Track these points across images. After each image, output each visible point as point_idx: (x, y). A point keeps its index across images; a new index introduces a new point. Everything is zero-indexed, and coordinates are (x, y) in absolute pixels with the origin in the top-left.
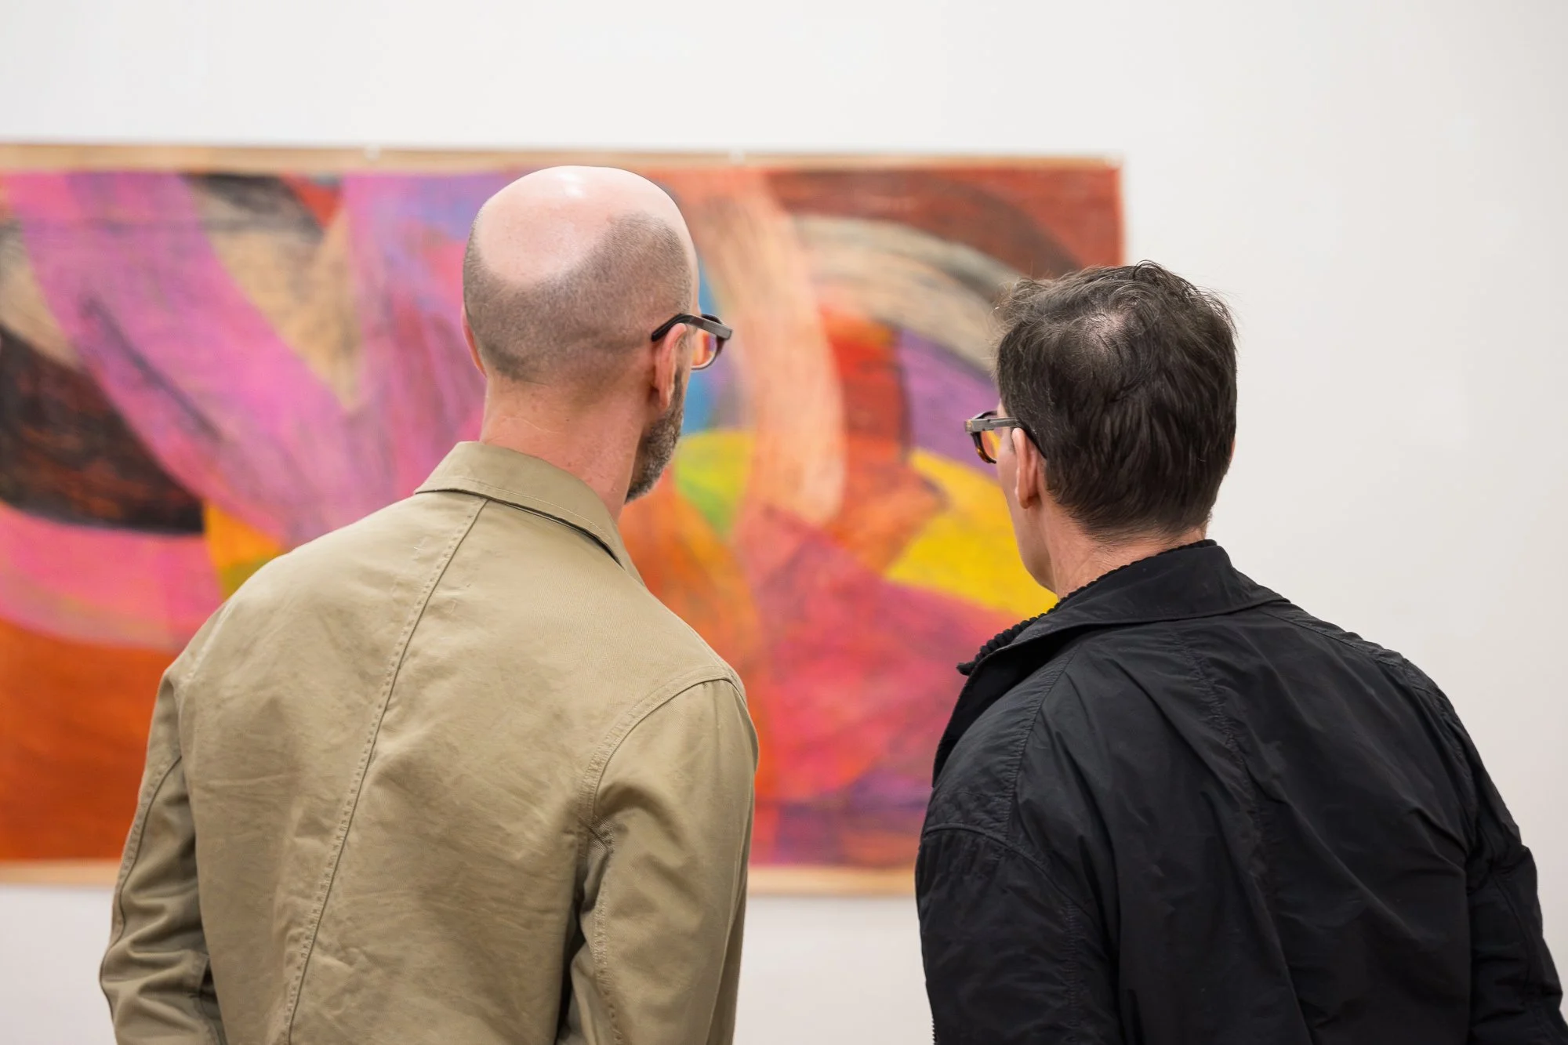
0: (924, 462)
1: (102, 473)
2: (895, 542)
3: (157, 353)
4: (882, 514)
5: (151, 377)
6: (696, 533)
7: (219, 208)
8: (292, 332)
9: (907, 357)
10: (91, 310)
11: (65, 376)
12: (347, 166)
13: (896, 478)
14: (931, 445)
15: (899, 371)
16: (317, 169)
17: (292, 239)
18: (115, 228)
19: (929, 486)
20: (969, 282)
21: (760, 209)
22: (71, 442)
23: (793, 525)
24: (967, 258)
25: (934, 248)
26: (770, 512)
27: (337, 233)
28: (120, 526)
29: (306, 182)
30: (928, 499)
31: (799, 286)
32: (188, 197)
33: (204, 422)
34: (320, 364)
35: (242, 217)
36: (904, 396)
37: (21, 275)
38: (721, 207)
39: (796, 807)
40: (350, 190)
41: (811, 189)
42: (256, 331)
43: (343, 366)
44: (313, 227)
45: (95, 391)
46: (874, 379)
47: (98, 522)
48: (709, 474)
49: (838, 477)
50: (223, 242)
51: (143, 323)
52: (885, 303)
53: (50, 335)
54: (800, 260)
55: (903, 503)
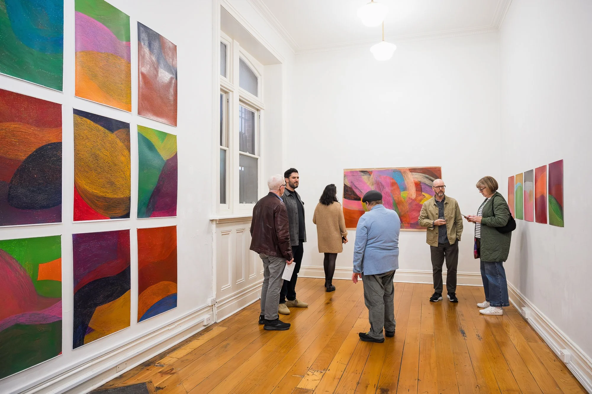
0: (423, 193)
1: (352, 196)
2: (421, 200)
3: (357, 186)
4: (419, 198)
5: (356, 188)
6: (403, 200)
7: (362, 174)
8: (368, 184)
9: (422, 184)
10: (352, 182)
11: (350, 188)
12: (373, 170)
13: (421, 195)
14: (424, 192)
16: (371, 170)
17: (368, 176)
18: (354, 176)
19: (423, 195)
20: (427, 178)
21: (408, 172)
22: (350, 193)
23: (411, 199)
25: (424, 175)
26: (409, 198)
27: (372, 175)
28: (353, 200)
29: (369, 171)
30: (424, 197)
31: (412, 179)
32: (359, 172)
33: (361, 191)
34: (370, 186)
35: (364, 174)
36: (421, 188)
37: (346, 180)
38: (405, 172)
39: (412, 223)
40: (373, 172)
41: (413, 170)
42: (365, 183)
43: (372, 186)
44: (370, 175)
45: (352, 189)
46: (419, 186)
47: (352, 199)
48: (404, 195)
49: (415, 195)
50: (362, 176)
51: (356, 184)
52: (419, 180)
53: (349, 184)
54: (412, 176)
55: (421, 197)
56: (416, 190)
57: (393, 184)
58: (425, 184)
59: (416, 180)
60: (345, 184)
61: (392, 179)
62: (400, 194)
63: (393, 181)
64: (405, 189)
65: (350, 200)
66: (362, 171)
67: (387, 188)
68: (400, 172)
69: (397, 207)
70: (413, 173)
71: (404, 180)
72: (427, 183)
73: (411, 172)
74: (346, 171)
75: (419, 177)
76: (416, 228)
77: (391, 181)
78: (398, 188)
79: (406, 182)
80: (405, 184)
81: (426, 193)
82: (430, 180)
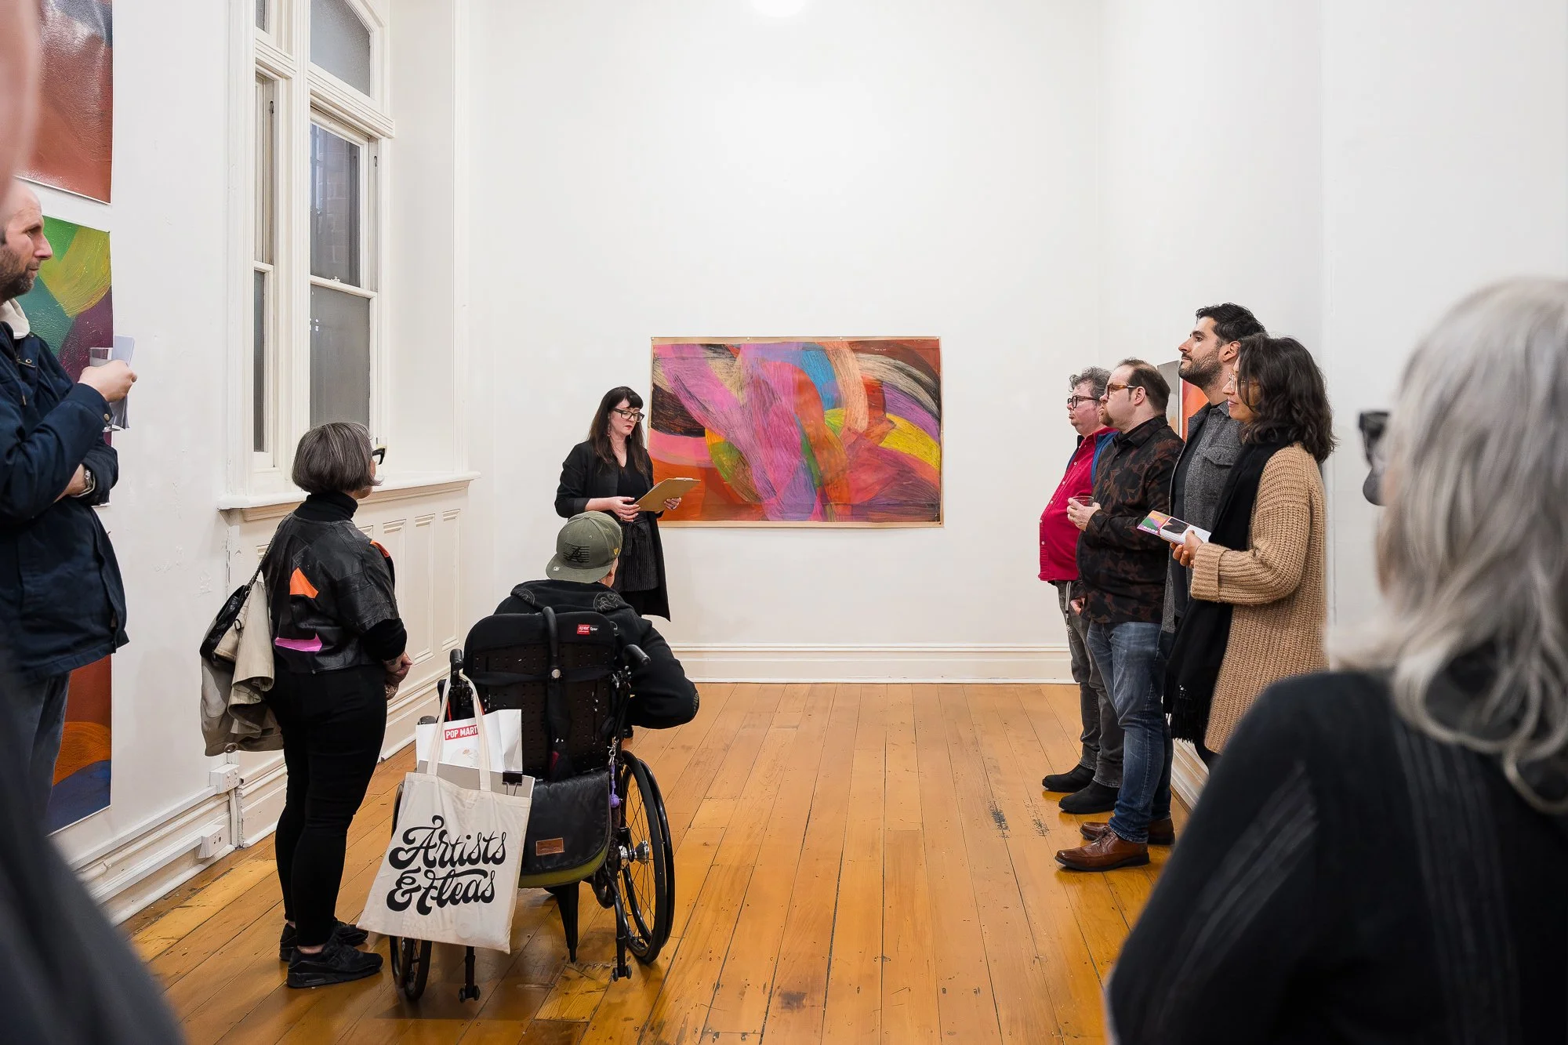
0: (889, 416)
1: (679, 421)
2: (882, 437)
3: (692, 390)
4: (878, 430)
5: (692, 397)
6: (831, 435)
7: (710, 353)
8: (727, 385)
9: (884, 388)
10: (677, 379)
11: (670, 396)
12: (744, 342)
13: (882, 420)
14: (891, 412)
15: (883, 392)
16: (734, 343)
17: (728, 361)
18: (683, 359)
19: (891, 422)
20: (901, 370)
21: (847, 351)
22: (672, 413)
23: (855, 433)
24: (900, 363)
25: (892, 361)
26: (849, 429)
27: (739, 359)
28: (682, 434)
29: (733, 346)
30: (890, 425)
31: (855, 372)
32: (702, 350)
33: (705, 408)
34: (734, 392)
35: (715, 355)
36: (884, 399)
37: (659, 371)
38: (837, 352)
39: (857, 506)
40: (742, 348)
41: (861, 346)
42: (718, 384)
43: (740, 393)
44: (733, 358)
45: (678, 400)
46: (876, 394)
47: (675, 432)
48: (833, 419)
49: (867, 420)
50: (710, 362)
51: (690, 383)
52: (878, 375)
53: (667, 386)
54: (857, 365)
55: (884, 426)
56: (870, 406)
57: (803, 387)
58: (896, 388)
59: (871, 377)
60: (657, 383)
61: (801, 371)
62: (823, 418)
63: (802, 377)
64: (837, 402)
65: (671, 433)
66: (709, 346)
67: (783, 399)
68: (824, 350)
69: (814, 456)
70: (861, 355)
71: (833, 377)
72: (900, 386)
73: (855, 351)
74: (658, 343)
75: (878, 368)
76: (867, 521)
77: (797, 376)
78: (817, 398)
79: (839, 381)
80: (837, 390)
81: (899, 414)
82: (910, 375)
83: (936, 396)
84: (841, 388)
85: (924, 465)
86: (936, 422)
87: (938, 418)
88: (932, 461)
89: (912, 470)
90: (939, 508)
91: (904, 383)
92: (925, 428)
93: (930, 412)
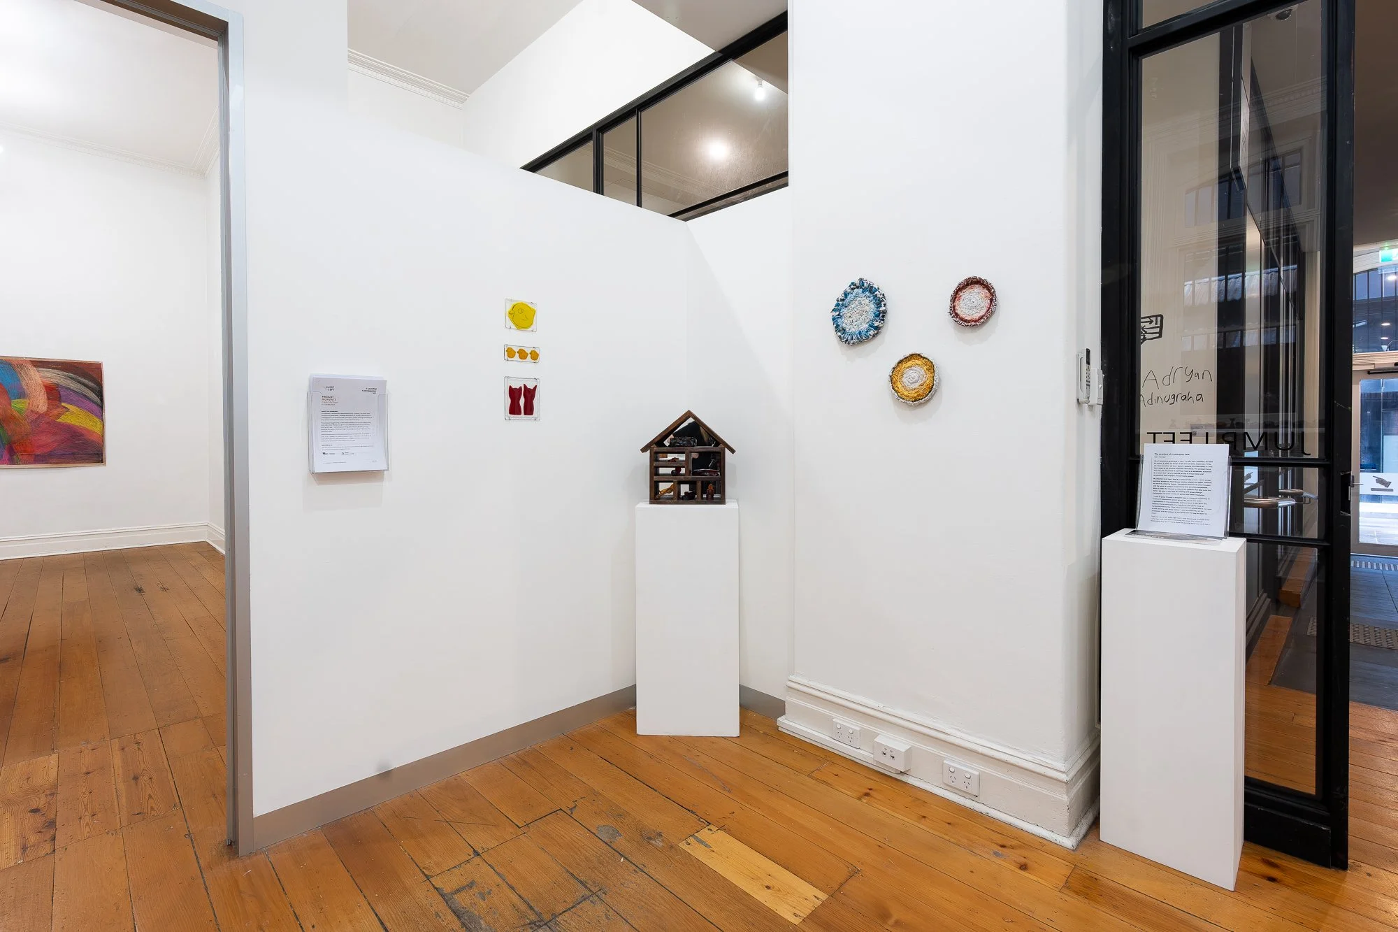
0: (63, 404)
2: (59, 416)
4: (55, 412)
6: (17, 414)
9: (59, 388)
13: (58, 406)
14: (64, 402)
15: (58, 390)
19: (64, 407)
20: (72, 378)
21: (30, 366)
23: (37, 413)
24: (72, 375)
25: (66, 373)
26: (32, 411)
30: (64, 409)
31: (37, 379)
36: (59, 394)
38: (21, 366)
39: (38, 455)
41: (40, 364)
46: (53, 393)
48: (18, 405)
49: (46, 406)
52: (55, 381)
54: (37, 374)
55: (60, 410)
56: (49, 399)
58: (70, 389)
59: (48, 381)
62: (10, 404)
64: (22, 395)
68: (11, 365)
69: (2, 427)
70: (41, 369)
71: (19, 380)
72: (72, 388)
73: (35, 366)
75: (54, 377)
76: (47, 463)
78: (5, 392)
79: (23, 384)
80: (21, 387)
81: (71, 402)
82: (79, 382)
83: (100, 394)
84: (25, 387)
85: (93, 432)
86: (100, 409)
87: (102, 407)
88: (97, 430)
89: (82, 435)
90: (102, 455)
91: (73, 385)
92: (91, 411)
93: (95, 403)
